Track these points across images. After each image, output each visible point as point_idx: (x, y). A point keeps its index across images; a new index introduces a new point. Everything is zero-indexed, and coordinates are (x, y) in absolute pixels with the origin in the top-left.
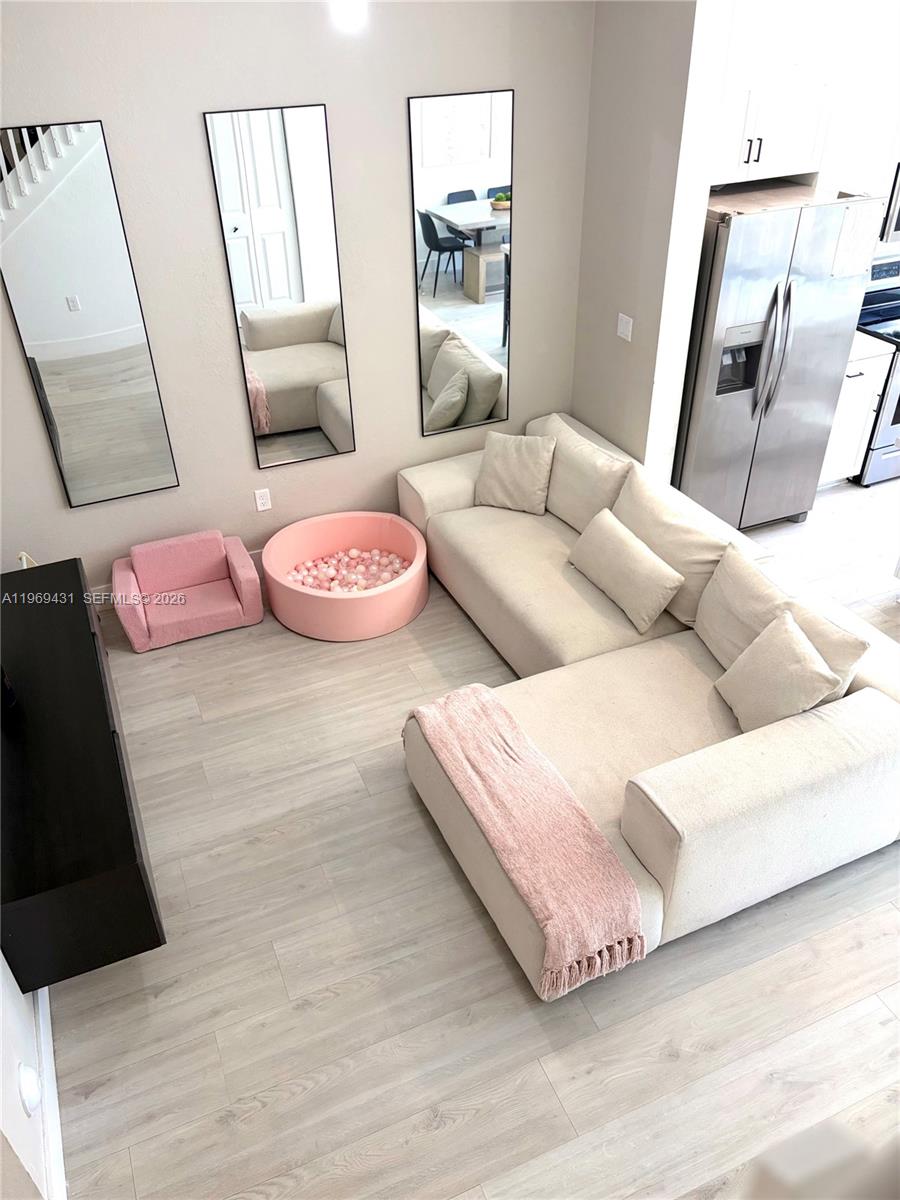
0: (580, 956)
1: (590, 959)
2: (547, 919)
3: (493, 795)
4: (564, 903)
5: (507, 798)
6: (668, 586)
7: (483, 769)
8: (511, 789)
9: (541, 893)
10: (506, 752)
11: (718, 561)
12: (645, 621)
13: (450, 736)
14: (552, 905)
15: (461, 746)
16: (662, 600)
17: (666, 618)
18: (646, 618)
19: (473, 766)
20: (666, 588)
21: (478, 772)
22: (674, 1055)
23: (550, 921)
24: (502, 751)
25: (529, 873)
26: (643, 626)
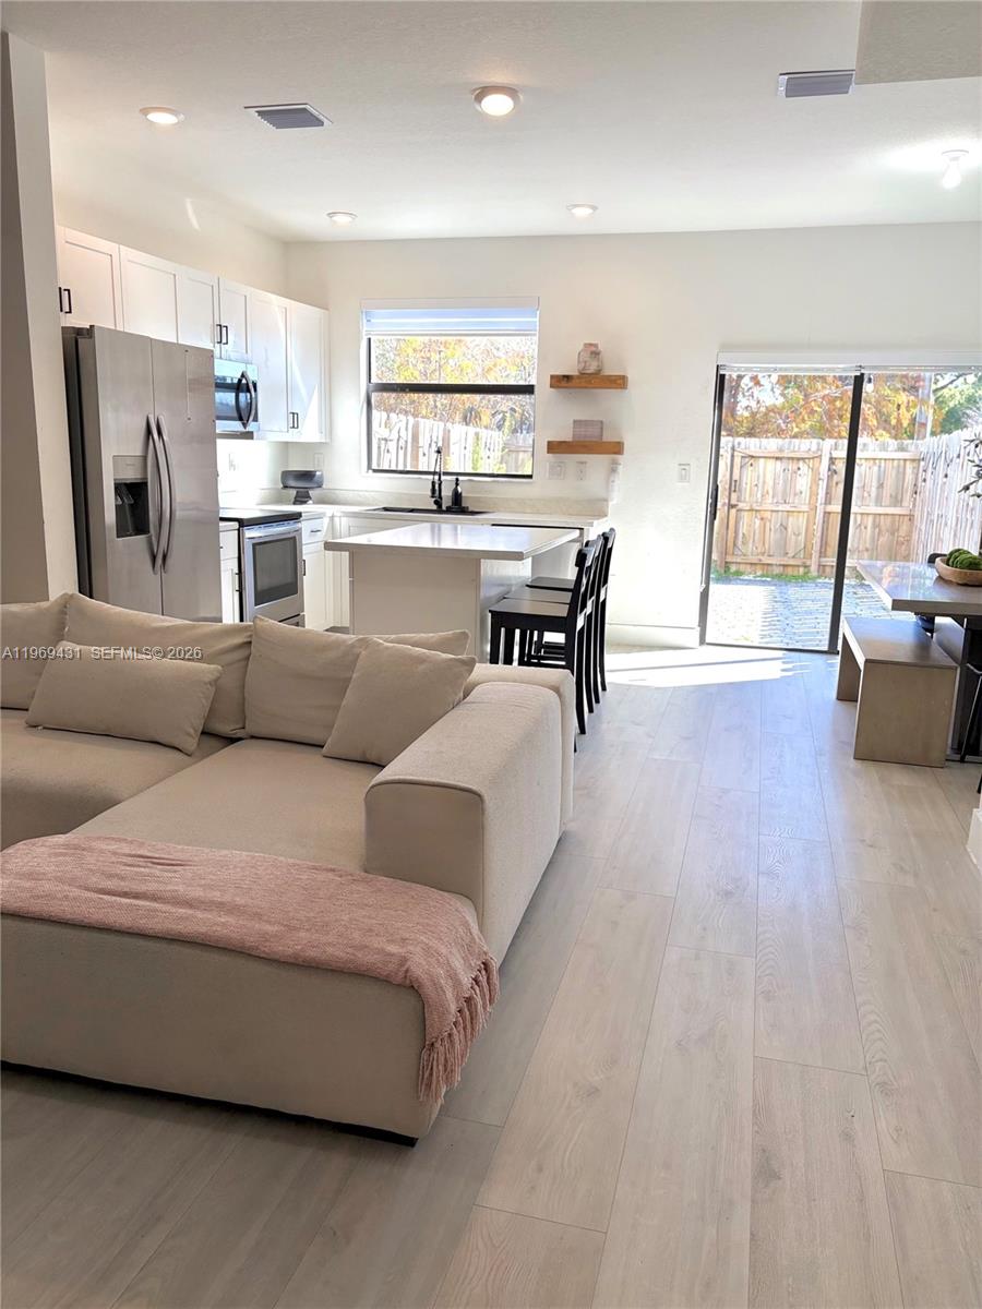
0: (458, 1001)
1: (469, 1000)
2: (402, 965)
3: (188, 904)
4: (404, 940)
5: (216, 895)
6: (207, 680)
7: (142, 888)
8: (211, 887)
9: (366, 947)
10: (158, 864)
11: (250, 642)
12: (189, 734)
13: (47, 886)
14: (392, 949)
15: (77, 887)
16: (204, 701)
17: (205, 738)
18: (192, 731)
19: (125, 895)
20: (205, 683)
21: (137, 896)
22: (594, 1092)
23: (409, 963)
24: (150, 865)
25: (330, 938)
26: (191, 743)
